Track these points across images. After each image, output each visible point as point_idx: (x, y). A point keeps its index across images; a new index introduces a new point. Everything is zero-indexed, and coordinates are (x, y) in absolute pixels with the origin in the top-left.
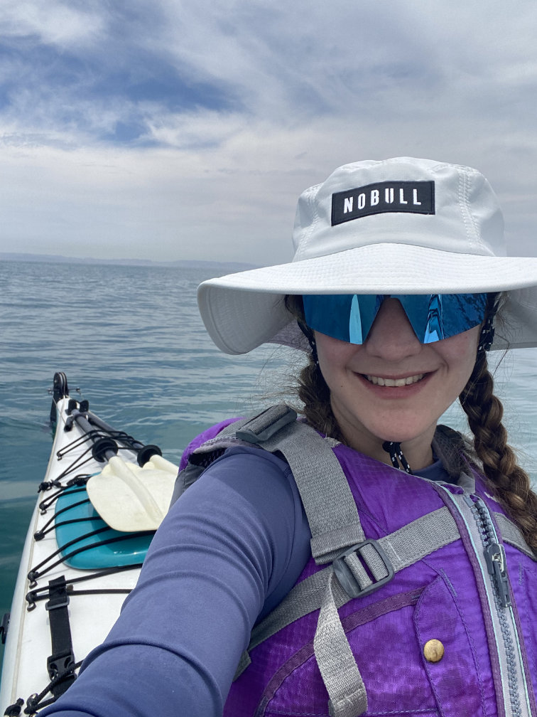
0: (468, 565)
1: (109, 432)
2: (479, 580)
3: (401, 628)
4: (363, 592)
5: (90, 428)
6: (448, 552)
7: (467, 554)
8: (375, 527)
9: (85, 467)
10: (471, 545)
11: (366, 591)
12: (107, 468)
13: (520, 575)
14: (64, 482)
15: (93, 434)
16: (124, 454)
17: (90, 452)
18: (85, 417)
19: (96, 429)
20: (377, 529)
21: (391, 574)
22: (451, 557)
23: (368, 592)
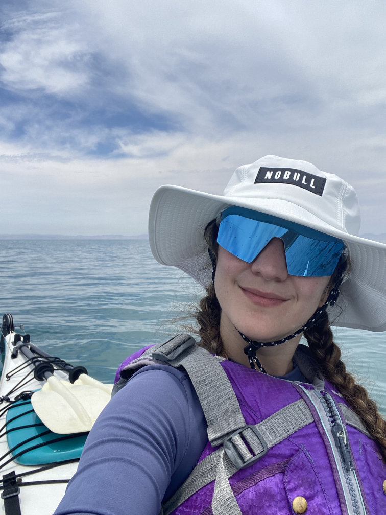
0: (321, 441)
1: (46, 358)
2: (329, 451)
3: (275, 490)
4: (245, 464)
5: (32, 355)
6: (305, 432)
7: (319, 433)
8: (252, 416)
9: (28, 385)
10: (322, 426)
11: (248, 462)
12: (47, 385)
13: (360, 448)
14: (12, 398)
15: (35, 360)
16: (59, 374)
17: (33, 373)
18: (28, 347)
19: (36, 355)
20: (254, 417)
21: (266, 450)
22: (308, 435)
23: (249, 464)
